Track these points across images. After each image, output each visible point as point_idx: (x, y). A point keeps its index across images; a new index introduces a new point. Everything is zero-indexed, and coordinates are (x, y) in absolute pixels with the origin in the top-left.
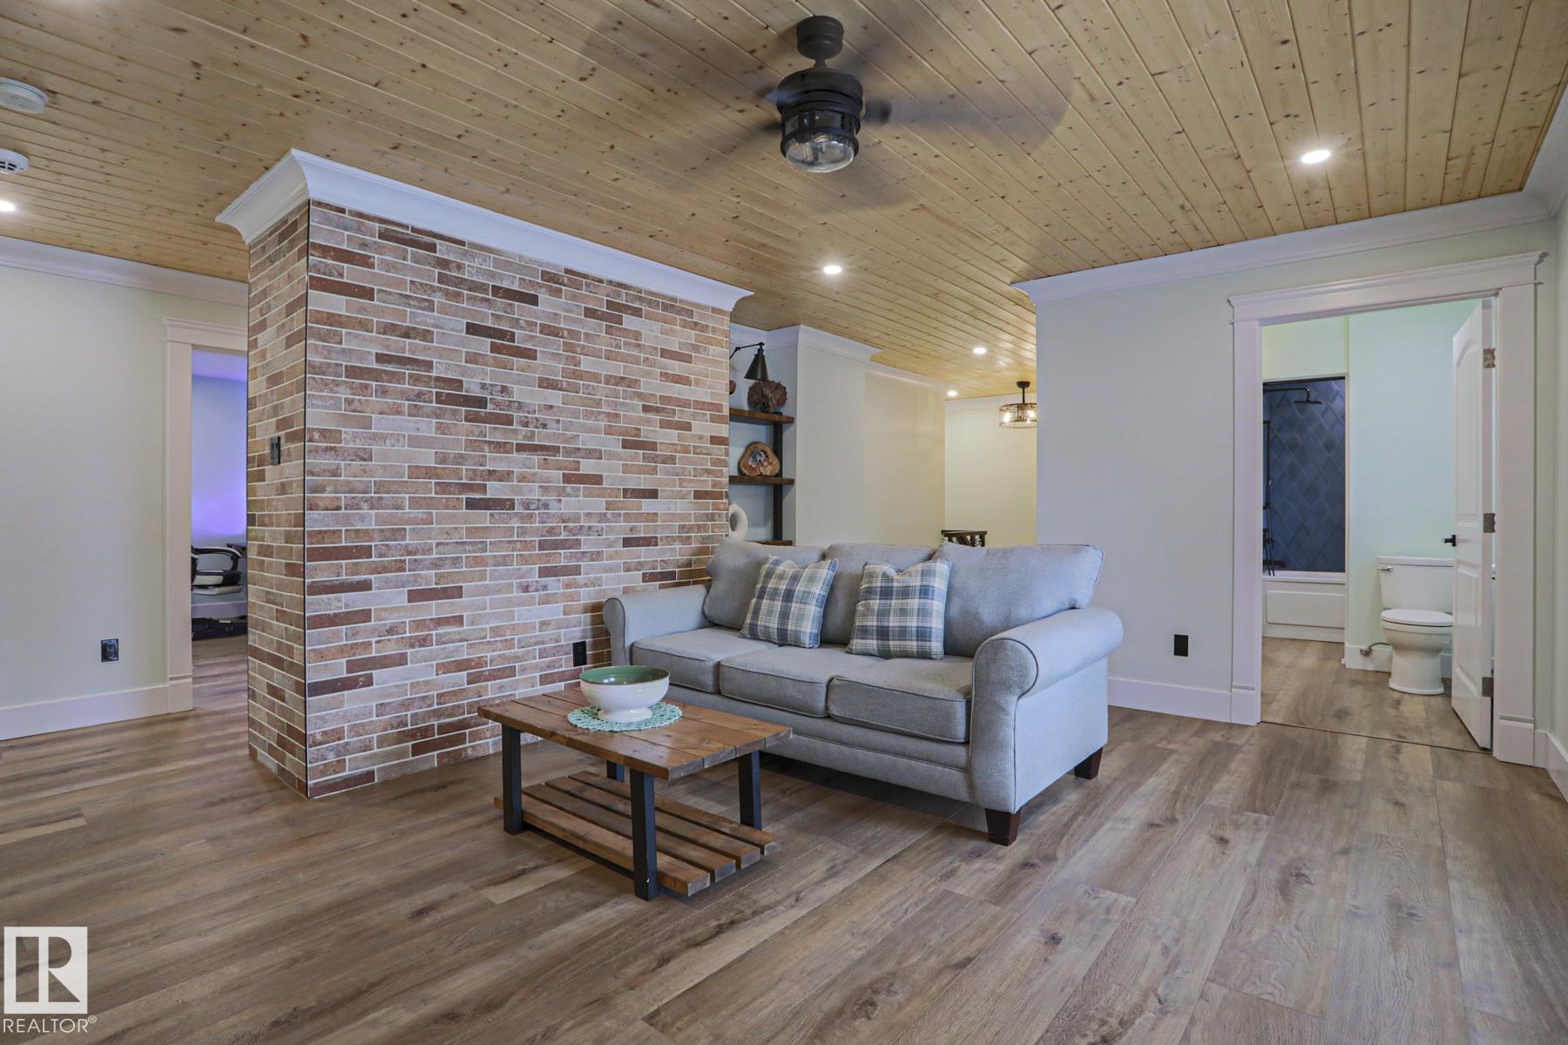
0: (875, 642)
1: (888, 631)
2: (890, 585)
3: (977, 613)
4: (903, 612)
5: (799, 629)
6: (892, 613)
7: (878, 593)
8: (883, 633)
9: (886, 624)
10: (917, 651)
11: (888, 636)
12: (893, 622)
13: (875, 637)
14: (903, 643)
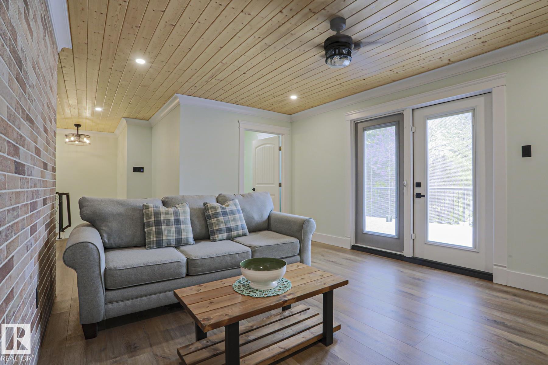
0: (226, 234)
1: (231, 228)
2: (225, 210)
3: (252, 216)
4: (234, 220)
5: (187, 237)
6: (230, 221)
7: (221, 214)
8: (229, 230)
9: (229, 226)
10: (243, 234)
11: (231, 230)
12: (232, 225)
13: (226, 232)
14: (237, 232)
